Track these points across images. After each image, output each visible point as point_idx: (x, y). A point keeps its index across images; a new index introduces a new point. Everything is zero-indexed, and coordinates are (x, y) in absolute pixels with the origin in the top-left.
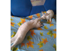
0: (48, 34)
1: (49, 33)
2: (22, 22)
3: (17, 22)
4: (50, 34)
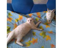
0: (41, 34)
3: (15, 19)
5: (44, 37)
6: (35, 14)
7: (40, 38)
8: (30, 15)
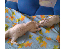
1: (38, 39)
2: (22, 19)
3: (17, 18)
4: (39, 41)
5: (41, 42)
6: (39, 16)
7: (35, 42)
8: (34, 16)
